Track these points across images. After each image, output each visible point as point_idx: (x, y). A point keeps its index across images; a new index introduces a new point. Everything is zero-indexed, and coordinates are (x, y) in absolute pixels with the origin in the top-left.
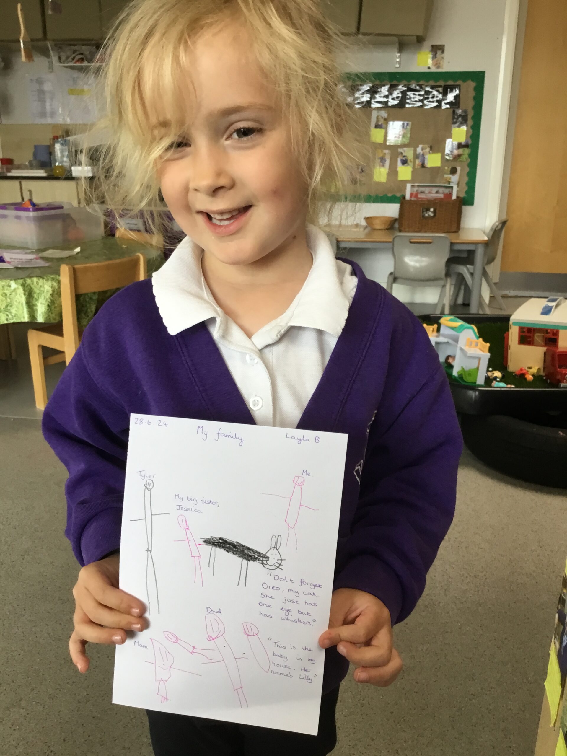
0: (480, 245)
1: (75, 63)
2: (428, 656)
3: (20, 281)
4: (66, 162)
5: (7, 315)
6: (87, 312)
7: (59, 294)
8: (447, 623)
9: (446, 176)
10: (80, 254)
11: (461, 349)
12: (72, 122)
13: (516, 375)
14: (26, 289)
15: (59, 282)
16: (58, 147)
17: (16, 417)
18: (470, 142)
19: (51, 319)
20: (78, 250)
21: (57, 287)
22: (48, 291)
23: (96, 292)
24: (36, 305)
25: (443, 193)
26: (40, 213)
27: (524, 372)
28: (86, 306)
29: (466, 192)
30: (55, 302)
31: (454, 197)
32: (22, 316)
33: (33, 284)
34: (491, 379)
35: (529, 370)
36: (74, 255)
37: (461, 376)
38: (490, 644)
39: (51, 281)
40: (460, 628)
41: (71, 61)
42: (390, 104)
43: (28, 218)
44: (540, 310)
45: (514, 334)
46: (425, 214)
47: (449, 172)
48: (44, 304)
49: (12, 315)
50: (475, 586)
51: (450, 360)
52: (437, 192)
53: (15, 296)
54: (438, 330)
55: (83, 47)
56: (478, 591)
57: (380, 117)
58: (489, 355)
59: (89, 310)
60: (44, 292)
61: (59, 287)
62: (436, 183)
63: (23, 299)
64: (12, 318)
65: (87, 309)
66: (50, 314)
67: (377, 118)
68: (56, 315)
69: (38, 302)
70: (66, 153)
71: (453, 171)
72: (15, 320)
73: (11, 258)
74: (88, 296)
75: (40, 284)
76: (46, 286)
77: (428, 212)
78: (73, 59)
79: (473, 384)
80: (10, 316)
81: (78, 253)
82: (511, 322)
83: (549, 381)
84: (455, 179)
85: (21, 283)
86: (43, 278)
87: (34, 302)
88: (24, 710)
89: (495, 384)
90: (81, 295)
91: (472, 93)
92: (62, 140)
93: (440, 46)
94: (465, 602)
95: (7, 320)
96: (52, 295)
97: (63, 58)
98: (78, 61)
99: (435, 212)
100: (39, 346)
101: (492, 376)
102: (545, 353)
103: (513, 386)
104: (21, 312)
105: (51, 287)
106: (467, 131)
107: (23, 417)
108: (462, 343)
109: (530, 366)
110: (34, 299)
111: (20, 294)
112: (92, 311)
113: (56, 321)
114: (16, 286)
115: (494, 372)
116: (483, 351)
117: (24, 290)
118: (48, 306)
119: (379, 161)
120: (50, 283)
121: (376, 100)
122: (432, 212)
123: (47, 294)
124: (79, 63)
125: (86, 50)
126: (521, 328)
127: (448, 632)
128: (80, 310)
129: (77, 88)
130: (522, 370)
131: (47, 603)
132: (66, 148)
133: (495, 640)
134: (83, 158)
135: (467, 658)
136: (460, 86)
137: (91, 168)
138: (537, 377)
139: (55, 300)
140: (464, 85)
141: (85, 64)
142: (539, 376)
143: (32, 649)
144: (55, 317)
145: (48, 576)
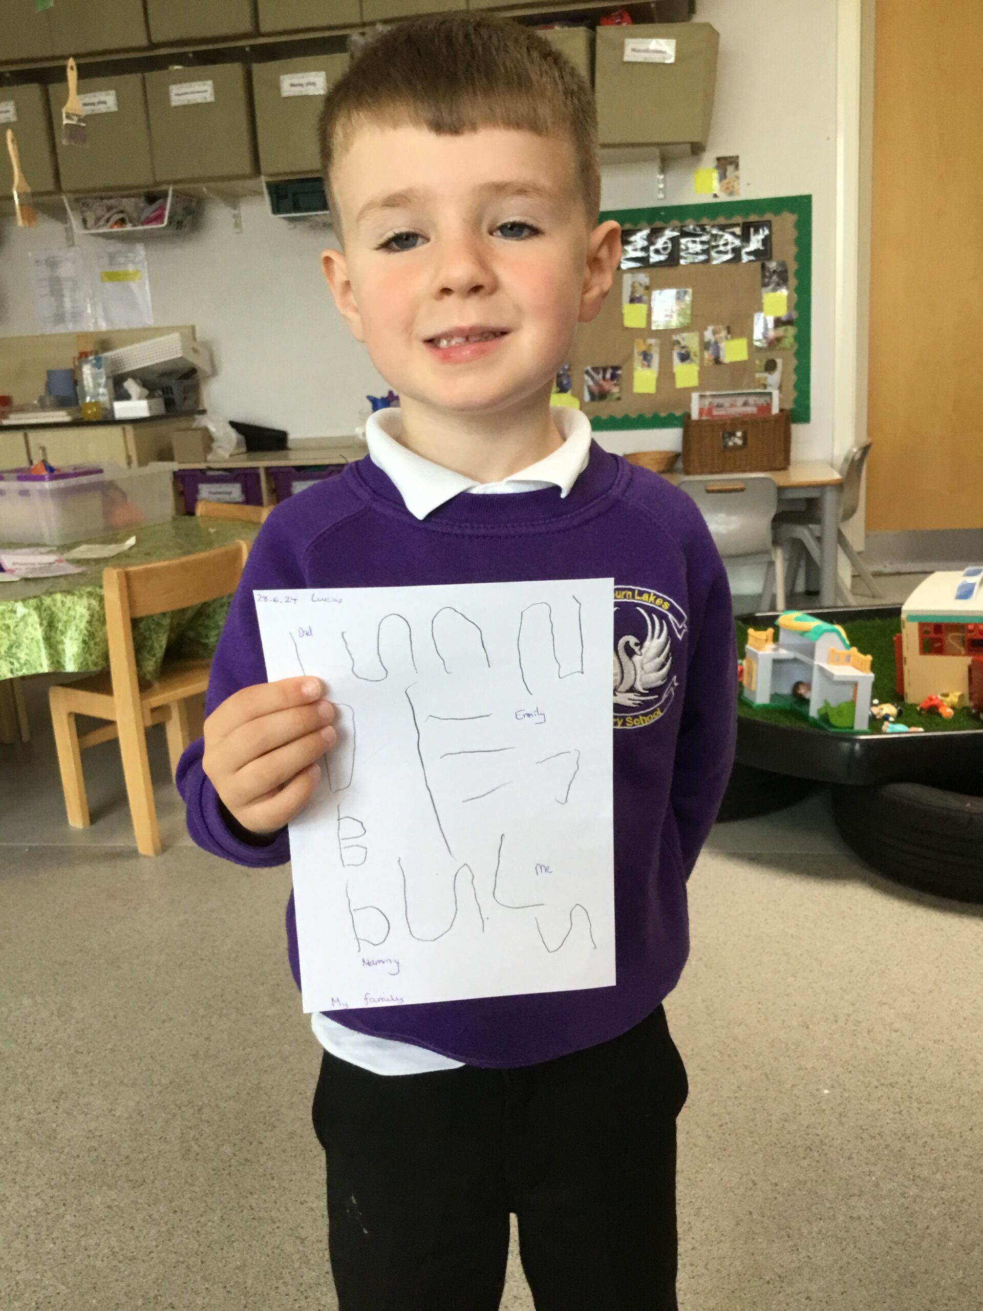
0: (829, 488)
1: (112, 227)
2: (823, 1244)
3: (33, 602)
4: (103, 395)
5: (12, 663)
6: (152, 647)
7: (103, 621)
8: (851, 1177)
9: (758, 375)
10: (135, 549)
11: (821, 669)
12: (110, 328)
13: (921, 709)
15: (101, 599)
16: (87, 370)
17: (34, 845)
18: (795, 315)
19: (90, 664)
20: (132, 541)
21: (98, 608)
22: (82, 616)
23: (168, 612)
24: (62, 642)
25: (756, 405)
26: (61, 483)
27: (936, 702)
28: (151, 638)
29: (796, 401)
30: (96, 634)
31: (775, 410)
32: (38, 663)
33: (55, 605)
34: (878, 719)
35: (943, 698)
36: (125, 551)
37: (825, 718)
38: (935, 1213)
39: (88, 597)
40: (877, 1185)
41: (104, 225)
42: (652, 260)
43: (42, 493)
44: (954, 592)
45: (910, 637)
46: (727, 443)
47: (763, 368)
48: (76, 639)
49: (19, 663)
50: (894, 1102)
51: (802, 691)
52: (745, 404)
53: (25, 629)
54: (776, 638)
55: (124, 200)
56: (900, 1112)
57: (637, 284)
58: (872, 675)
59: (156, 645)
60: (75, 618)
61: (102, 608)
62: (743, 388)
63: (39, 634)
64: (21, 666)
65: (153, 642)
66: (87, 656)
67: (633, 286)
68: (97, 657)
69: (65, 637)
70: (103, 381)
71: (770, 366)
72: (25, 672)
73: (14, 564)
74: (153, 620)
75: (68, 604)
76: (77, 607)
77: (732, 438)
78: (108, 221)
79: (850, 731)
80: (17, 665)
81: (131, 548)
82: (903, 616)
83: (981, 716)
84: (774, 378)
85: (35, 605)
86: (73, 594)
87: (59, 637)
89: (888, 727)
90: (141, 619)
91: (792, 233)
92: (95, 359)
93: (731, 157)
94: (879, 1134)
95: (12, 671)
96: (90, 622)
97: (91, 221)
98: (116, 223)
99: (744, 438)
100: (70, 714)
101: (878, 714)
102: (970, 669)
103: (921, 729)
104: (35, 655)
105: (88, 609)
106: (789, 297)
107: (45, 844)
108: (820, 661)
109: (945, 692)
110: (58, 632)
111: (32, 625)
112: (161, 647)
113: (99, 668)
114: (26, 611)
115: (884, 706)
116: (862, 671)
117: (40, 616)
118: (84, 642)
119: (641, 358)
120: (85, 601)
121: (628, 256)
122: (740, 438)
123: (81, 621)
124: (118, 227)
125: (129, 204)
126: (922, 625)
127: (854, 1195)
128: (140, 646)
129: (116, 269)
130: (931, 699)
131: (105, 1188)
132: (102, 370)
133: (944, 1203)
134: (131, 386)
135: (897, 1243)
136: (770, 222)
137: (148, 403)
138: (961, 711)
139: (96, 631)
140: (776, 221)
141: (129, 228)
142: (964, 708)
143: (82, 1280)
144: (96, 660)
145: (104, 1136)
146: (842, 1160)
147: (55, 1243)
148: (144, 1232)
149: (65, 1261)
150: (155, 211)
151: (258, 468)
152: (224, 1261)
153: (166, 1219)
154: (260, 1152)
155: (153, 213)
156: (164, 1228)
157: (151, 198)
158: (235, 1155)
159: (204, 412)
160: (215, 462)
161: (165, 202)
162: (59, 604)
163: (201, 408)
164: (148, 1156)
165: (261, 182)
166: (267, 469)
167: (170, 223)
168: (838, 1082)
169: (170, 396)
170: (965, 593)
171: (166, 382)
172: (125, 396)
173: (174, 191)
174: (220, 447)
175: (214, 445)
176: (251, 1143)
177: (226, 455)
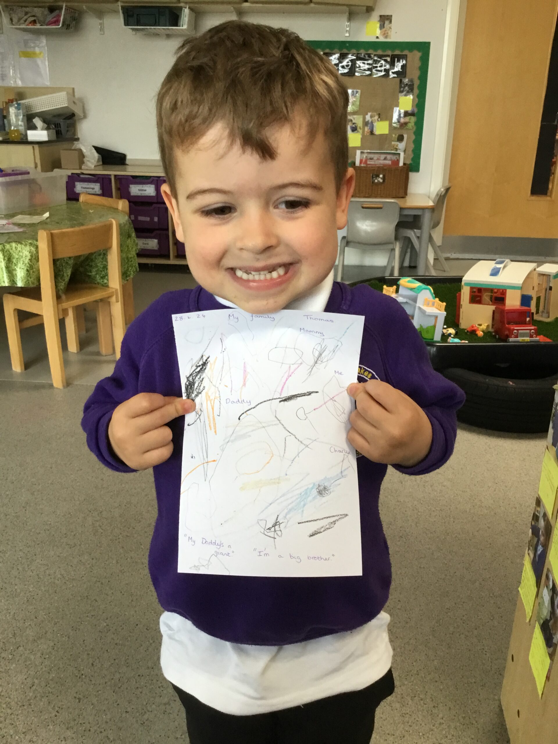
0: (427, 210)
1: (28, 25)
4: (21, 126)
6: (63, 275)
7: (37, 260)
8: (421, 550)
9: (393, 143)
10: (49, 220)
11: (420, 308)
12: (24, 86)
13: (467, 331)
14: (6, 254)
15: (37, 247)
16: (12, 110)
18: (416, 111)
19: (30, 283)
20: (47, 215)
21: (35, 252)
22: (26, 256)
23: (72, 257)
24: (15, 270)
25: (391, 160)
26: (8, 179)
27: (475, 328)
28: (63, 271)
29: (413, 159)
30: (34, 266)
31: (401, 164)
32: (2, 281)
33: (11, 249)
34: (446, 336)
35: (479, 326)
36: (45, 220)
38: (459, 566)
39: (29, 246)
41: (24, 23)
44: (489, 272)
45: (465, 294)
46: (374, 180)
47: (396, 140)
48: (23, 269)
50: (442, 518)
52: (385, 159)
54: (397, 290)
55: (35, 9)
58: (445, 313)
59: (65, 274)
60: (22, 257)
61: (37, 252)
62: (384, 150)
63: (2, 264)
65: (64, 273)
66: (29, 278)
68: (34, 280)
69: (17, 267)
70: (21, 117)
71: (400, 138)
74: (64, 260)
75: (19, 249)
76: (24, 251)
77: (377, 178)
78: (25, 21)
79: (432, 341)
81: (47, 218)
82: (463, 283)
83: (497, 336)
84: (401, 146)
85: (1, 248)
86: (21, 244)
87: (13, 267)
88: (51, 641)
89: (450, 340)
90: (58, 260)
91: (417, 63)
92: (16, 104)
93: (388, 16)
94: (434, 532)
96: (30, 260)
97: (15, 20)
98: (30, 23)
99: (384, 178)
100: (15, 310)
101: (446, 333)
102: (494, 312)
103: (467, 342)
104: (1, 276)
105: (30, 253)
106: (413, 99)
108: (420, 303)
109: (480, 323)
110: (13, 264)
112: (68, 276)
113: (35, 286)
115: (449, 329)
116: (440, 310)
117: (3, 255)
118: (27, 270)
120: (28, 248)
122: (381, 178)
123: (26, 259)
124: (31, 25)
125: (38, 11)
126: (472, 288)
127: (422, 558)
128: (57, 274)
129: (29, 50)
130: (473, 327)
131: (55, 548)
132: (21, 111)
133: (463, 563)
134: (38, 122)
135: (441, 579)
136: (406, 55)
137: (48, 133)
138: (486, 333)
139: (34, 264)
140: (410, 55)
141: (38, 26)
142: (489, 332)
143: (49, 588)
144: (33, 281)
145: (52, 524)
146: (416, 542)
147: (33, 572)
148: (78, 568)
149: (39, 580)
150: (54, 17)
151: (110, 175)
152: (119, 581)
153: (88, 562)
154: (134, 532)
155: (53, 18)
156: (88, 566)
157: (52, 9)
158: (121, 534)
159: (77, 139)
160: (87, 170)
161: (61, 12)
162: (14, 249)
163: (76, 137)
164: (76, 533)
165: (118, 6)
166: (115, 176)
167: (63, 25)
168: (416, 508)
169: (59, 128)
170: (495, 273)
171: (57, 120)
172: (34, 128)
173: (66, 6)
174: (89, 161)
175: (85, 159)
176: (129, 528)
177: (93, 167)
